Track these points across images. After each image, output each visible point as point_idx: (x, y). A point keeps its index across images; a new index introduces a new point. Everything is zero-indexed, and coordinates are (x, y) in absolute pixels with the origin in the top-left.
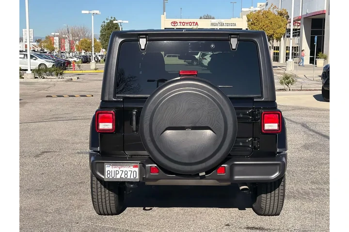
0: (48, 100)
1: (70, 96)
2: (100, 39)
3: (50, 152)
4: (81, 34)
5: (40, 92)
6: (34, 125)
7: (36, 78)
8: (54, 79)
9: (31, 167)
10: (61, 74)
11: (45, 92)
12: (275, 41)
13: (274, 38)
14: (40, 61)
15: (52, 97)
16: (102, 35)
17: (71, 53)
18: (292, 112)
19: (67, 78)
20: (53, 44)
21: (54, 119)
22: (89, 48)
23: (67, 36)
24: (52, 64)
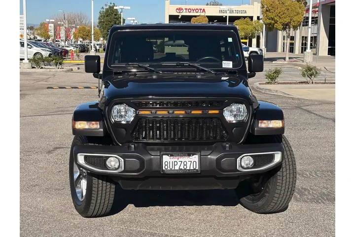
0: (49, 92)
1: (72, 88)
2: (98, 26)
3: (63, 148)
4: (78, 21)
5: (39, 83)
6: (40, 119)
7: (33, 68)
8: (52, 69)
9: (46, 164)
10: (61, 64)
11: (45, 83)
12: (292, 29)
13: (291, 26)
14: (35, 49)
15: (53, 88)
16: (100, 22)
17: (67, 42)
18: (319, 107)
19: (66, 68)
20: (48, 31)
21: (60, 113)
22: (88, 36)
23: (62, 23)
24: (49, 53)
